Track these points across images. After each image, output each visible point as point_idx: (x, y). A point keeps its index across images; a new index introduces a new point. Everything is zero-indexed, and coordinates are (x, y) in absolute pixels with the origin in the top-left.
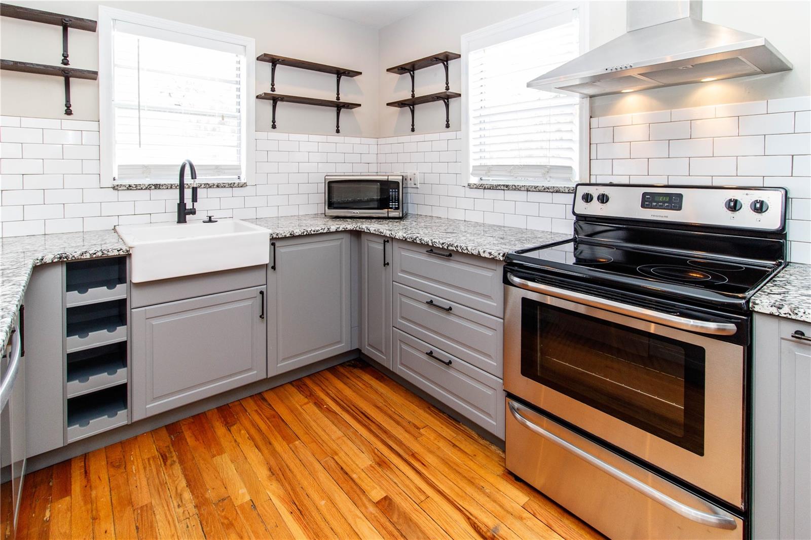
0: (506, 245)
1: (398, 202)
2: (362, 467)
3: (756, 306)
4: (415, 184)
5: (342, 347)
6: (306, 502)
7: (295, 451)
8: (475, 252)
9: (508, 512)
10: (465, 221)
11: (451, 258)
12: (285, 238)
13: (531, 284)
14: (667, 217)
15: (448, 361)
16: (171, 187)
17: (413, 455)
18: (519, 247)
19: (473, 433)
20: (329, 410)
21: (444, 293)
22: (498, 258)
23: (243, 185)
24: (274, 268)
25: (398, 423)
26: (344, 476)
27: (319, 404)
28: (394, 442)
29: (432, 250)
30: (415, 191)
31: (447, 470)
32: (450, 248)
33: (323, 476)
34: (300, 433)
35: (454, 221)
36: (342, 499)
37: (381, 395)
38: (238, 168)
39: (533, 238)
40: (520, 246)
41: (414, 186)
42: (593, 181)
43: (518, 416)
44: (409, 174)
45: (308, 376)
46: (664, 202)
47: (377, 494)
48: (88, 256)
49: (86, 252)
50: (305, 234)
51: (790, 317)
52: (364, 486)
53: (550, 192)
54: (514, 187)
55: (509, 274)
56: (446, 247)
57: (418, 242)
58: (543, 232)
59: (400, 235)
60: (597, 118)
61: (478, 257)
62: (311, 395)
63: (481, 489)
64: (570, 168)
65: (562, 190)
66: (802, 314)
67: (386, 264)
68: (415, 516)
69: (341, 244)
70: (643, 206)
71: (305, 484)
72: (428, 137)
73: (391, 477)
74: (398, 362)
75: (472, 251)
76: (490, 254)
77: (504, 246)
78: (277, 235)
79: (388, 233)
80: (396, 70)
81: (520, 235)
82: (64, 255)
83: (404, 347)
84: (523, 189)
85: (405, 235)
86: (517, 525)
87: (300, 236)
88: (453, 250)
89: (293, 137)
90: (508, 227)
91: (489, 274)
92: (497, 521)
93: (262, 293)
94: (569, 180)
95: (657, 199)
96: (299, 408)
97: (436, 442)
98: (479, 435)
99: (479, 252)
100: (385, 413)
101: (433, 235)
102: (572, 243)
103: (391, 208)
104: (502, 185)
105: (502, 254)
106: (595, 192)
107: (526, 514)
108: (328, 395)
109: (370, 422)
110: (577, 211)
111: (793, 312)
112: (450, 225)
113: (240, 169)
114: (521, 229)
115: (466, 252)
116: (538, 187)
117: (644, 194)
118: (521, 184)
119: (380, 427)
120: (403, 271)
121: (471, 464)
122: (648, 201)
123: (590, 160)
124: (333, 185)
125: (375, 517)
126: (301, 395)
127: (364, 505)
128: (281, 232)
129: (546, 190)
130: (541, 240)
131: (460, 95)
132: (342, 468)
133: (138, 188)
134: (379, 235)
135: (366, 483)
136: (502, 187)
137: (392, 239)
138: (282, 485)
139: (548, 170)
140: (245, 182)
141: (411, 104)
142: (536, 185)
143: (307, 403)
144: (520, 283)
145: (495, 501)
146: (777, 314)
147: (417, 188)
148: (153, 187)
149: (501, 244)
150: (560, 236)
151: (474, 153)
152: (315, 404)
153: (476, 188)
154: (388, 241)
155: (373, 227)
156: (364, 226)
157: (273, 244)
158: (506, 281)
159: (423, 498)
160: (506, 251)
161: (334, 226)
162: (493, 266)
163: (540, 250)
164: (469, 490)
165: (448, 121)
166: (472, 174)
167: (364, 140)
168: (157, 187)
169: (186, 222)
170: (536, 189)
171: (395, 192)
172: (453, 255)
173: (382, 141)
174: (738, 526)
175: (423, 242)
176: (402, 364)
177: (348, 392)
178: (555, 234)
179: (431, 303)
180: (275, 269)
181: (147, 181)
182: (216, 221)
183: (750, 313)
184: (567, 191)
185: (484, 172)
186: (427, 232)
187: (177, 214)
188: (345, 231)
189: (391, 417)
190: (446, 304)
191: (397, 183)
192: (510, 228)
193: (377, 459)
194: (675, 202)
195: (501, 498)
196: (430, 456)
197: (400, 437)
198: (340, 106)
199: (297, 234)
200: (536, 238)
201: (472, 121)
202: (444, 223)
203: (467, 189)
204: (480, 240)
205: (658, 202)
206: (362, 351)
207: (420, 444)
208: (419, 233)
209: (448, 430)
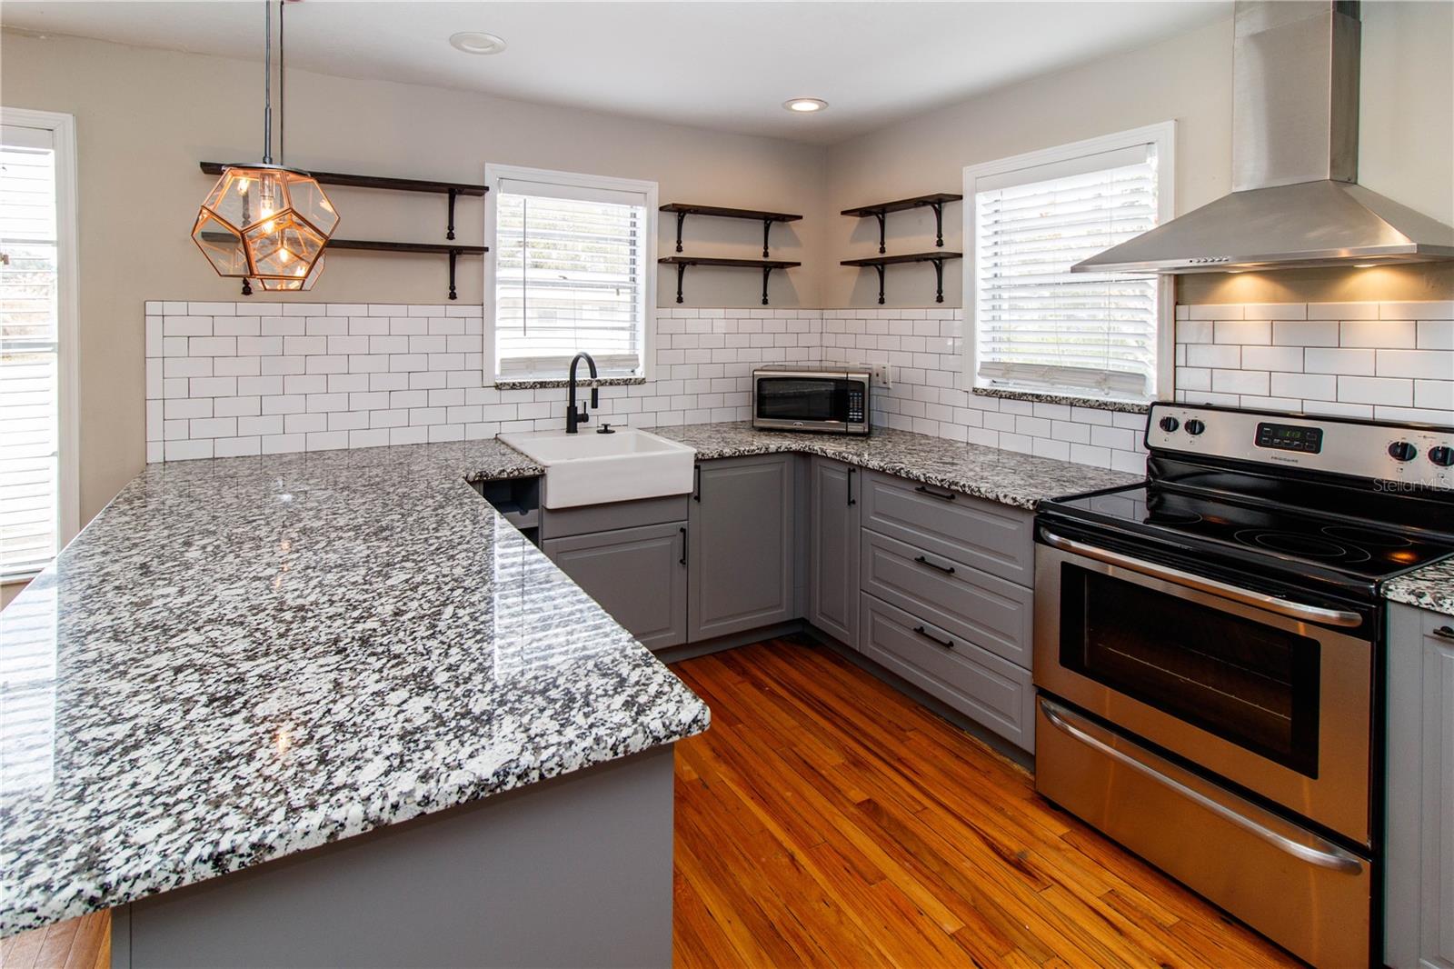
0: (1036, 487)
1: (863, 412)
2: (833, 765)
3: (1389, 593)
4: (885, 383)
5: (781, 614)
6: (767, 789)
7: (740, 735)
8: (990, 496)
9: (1039, 839)
10: (967, 443)
11: (953, 501)
12: (712, 459)
13: (1074, 544)
14: (1296, 461)
15: (948, 642)
16: (558, 386)
17: (900, 760)
18: (1056, 493)
19: (985, 745)
20: (772, 693)
21: (942, 549)
22: (1026, 507)
23: (642, 382)
24: (698, 498)
25: (873, 721)
26: (810, 771)
27: (759, 685)
28: (870, 742)
29: (924, 488)
30: (885, 392)
31: (949, 783)
32: (953, 487)
33: (782, 767)
34: (741, 715)
35: (950, 442)
36: (811, 793)
37: (843, 684)
38: (634, 358)
39: (1079, 479)
40: (1058, 491)
41: (884, 386)
42: (1180, 399)
43: (1056, 719)
44: (875, 367)
45: (736, 649)
46: (1293, 439)
47: (857, 795)
48: (505, 475)
49: (504, 471)
50: (737, 454)
51: (1433, 609)
52: (837, 784)
53: (1109, 410)
54: (1049, 398)
55: (1042, 530)
56: (946, 486)
57: (904, 475)
58: (1097, 469)
59: (875, 463)
60: (1187, 306)
61: (996, 502)
62: (744, 673)
63: (1001, 811)
64: (1142, 377)
65: (1128, 408)
66: (1449, 606)
67: (851, 502)
68: (910, 825)
69: (782, 471)
70: (1259, 442)
71: (762, 771)
72: (907, 313)
73: (873, 780)
74: (869, 639)
75: (988, 494)
76: (1014, 499)
77: (1034, 490)
78: (703, 455)
79: (855, 460)
80: (858, 213)
81: (1058, 473)
82: (484, 474)
83: (878, 619)
84: (1064, 402)
85: (882, 464)
86: (1053, 855)
87: (730, 458)
88: (958, 491)
89: (705, 313)
90: (1040, 458)
91: (1012, 527)
92: (1024, 846)
93: (683, 530)
94: (1141, 393)
95: (1281, 433)
96: (732, 686)
97: (930, 749)
98: (993, 749)
99: (997, 496)
100: (853, 706)
101: (926, 467)
102: (1144, 489)
103: (852, 420)
104: (1030, 395)
105: (1032, 502)
106: (1183, 416)
107: (1064, 846)
108: (767, 674)
109: (833, 715)
110: (1151, 443)
111: (1437, 603)
112: (946, 451)
113: (637, 360)
114: (1060, 461)
115: (977, 494)
116: (1088, 400)
117: (1261, 426)
118: (1062, 395)
119: (847, 721)
120: (878, 514)
121: (985, 782)
122: (1267, 435)
123: (1175, 367)
124: (766, 384)
125: (858, 818)
126: (731, 672)
127: (842, 804)
128: (708, 452)
129: (1101, 406)
130: (1092, 482)
131: (960, 255)
132: (805, 762)
133: (522, 386)
134: (842, 461)
135: (841, 781)
136: (1030, 398)
137: (863, 468)
138: (733, 768)
139: (1104, 378)
140: (643, 377)
141: (880, 265)
142: (1087, 397)
143: (744, 682)
144: (1058, 542)
145: (1021, 826)
146: (1416, 604)
147: (889, 389)
148: (538, 386)
149: (1029, 485)
150: (1124, 477)
151: (983, 342)
152: (753, 684)
153: (986, 395)
154: (854, 471)
155: (830, 448)
156: (817, 445)
157: (697, 467)
158: (1038, 538)
159: (919, 808)
160: (1038, 497)
161: (774, 443)
162: (1019, 516)
163: (1093, 498)
164: (983, 808)
165: (940, 291)
166: (979, 374)
167: (803, 313)
168: (543, 385)
169: (576, 432)
170: (1086, 404)
171: (858, 396)
172: (956, 496)
173: (827, 314)
174: (1364, 870)
175: (911, 476)
176: (874, 643)
177: (795, 675)
178: (1116, 473)
179: (921, 561)
180: (699, 501)
181: (531, 378)
182: (614, 432)
183: (1382, 602)
184: (1136, 410)
185: (1000, 373)
186: (913, 460)
187: (566, 419)
188: (789, 452)
189: (861, 712)
190: (947, 563)
191: (861, 384)
192: (1043, 460)
193: (851, 758)
194: (1311, 441)
195: (1029, 824)
196: (923, 763)
197: (878, 737)
198: (768, 268)
199: (727, 455)
200: (1085, 478)
201: (980, 295)
202: (935, 447)
203: (972, 397)
204: (996, 478)
205: (1282, 439)
206: (811, 622)
207: (908, 748)
208: (902, 463)
209: (946, 737)
